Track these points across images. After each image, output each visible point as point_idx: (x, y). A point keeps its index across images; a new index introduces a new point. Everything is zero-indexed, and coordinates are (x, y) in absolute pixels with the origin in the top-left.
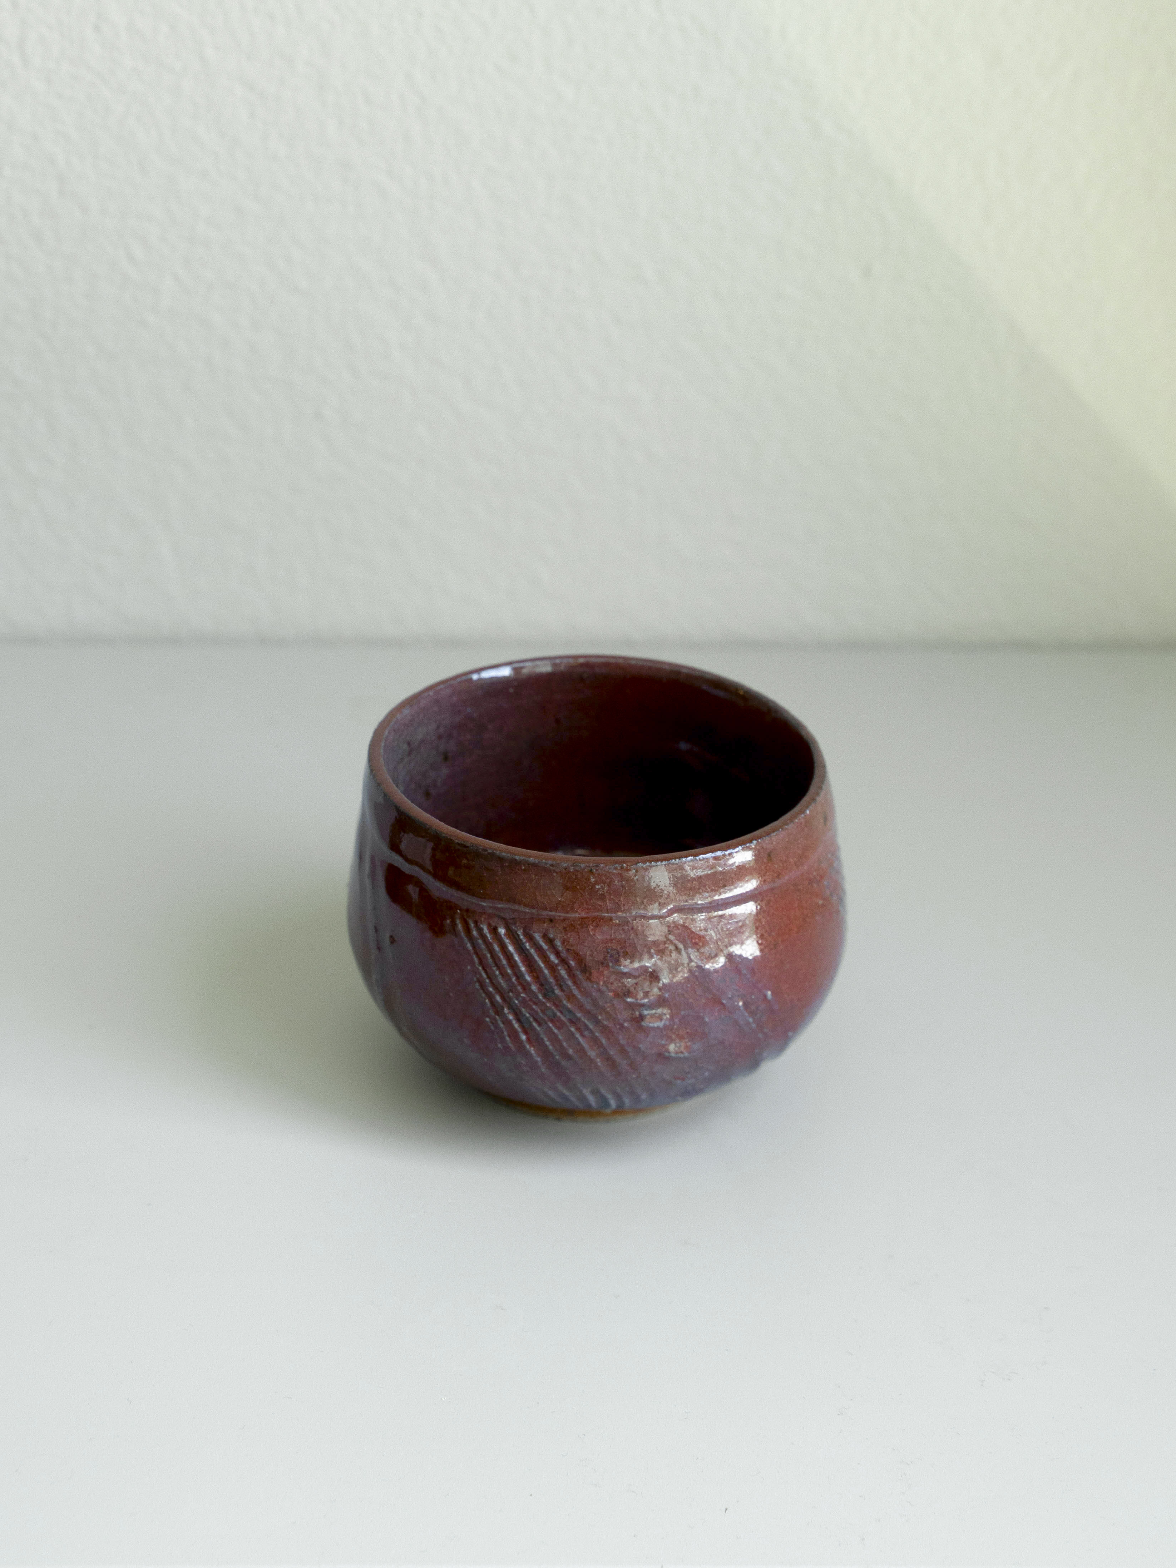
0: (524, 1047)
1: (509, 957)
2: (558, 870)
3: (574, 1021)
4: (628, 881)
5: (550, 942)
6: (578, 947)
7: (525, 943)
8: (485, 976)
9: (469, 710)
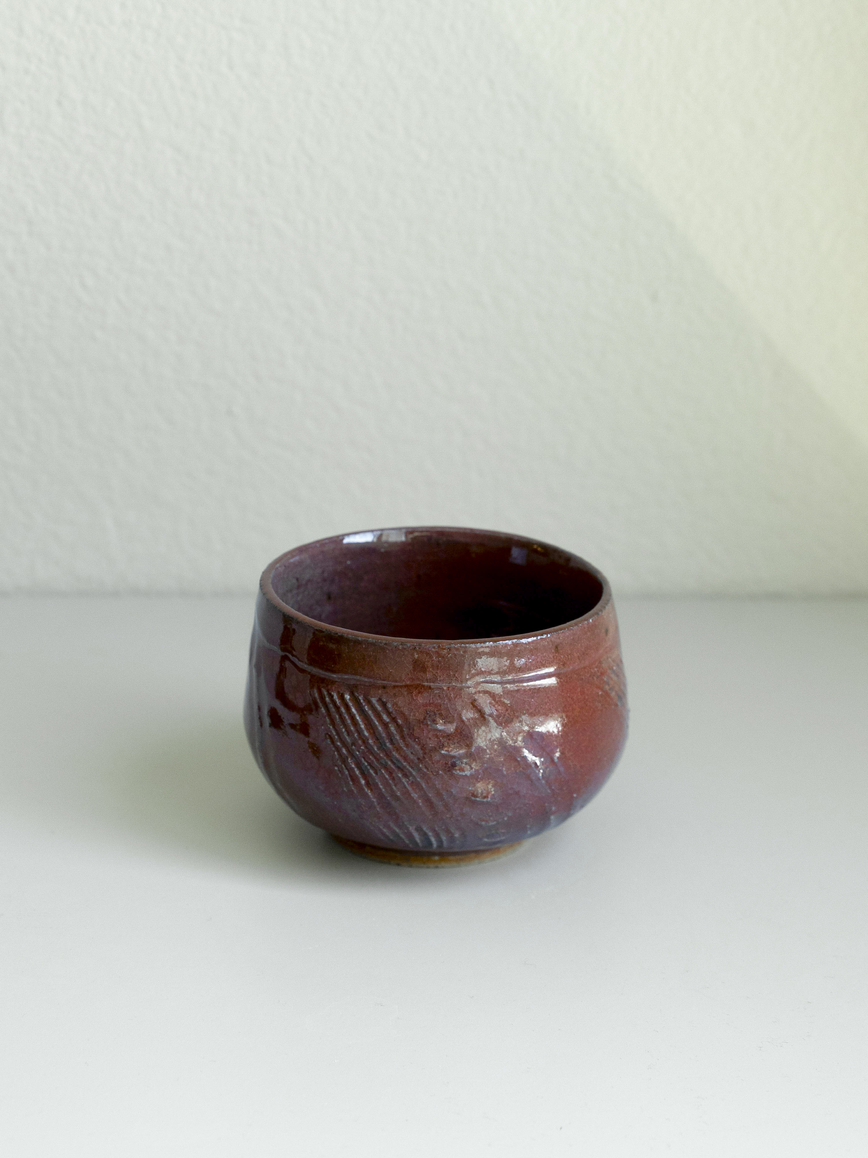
0: (363, 790)
1: (353, 718)
2: (390, 648)
3: (401, 769)
4: (443, 657)
5: (384, 705)
6: (404, 708)
7: (365, 706)
8: (334, 733)
9: (349, 562)
